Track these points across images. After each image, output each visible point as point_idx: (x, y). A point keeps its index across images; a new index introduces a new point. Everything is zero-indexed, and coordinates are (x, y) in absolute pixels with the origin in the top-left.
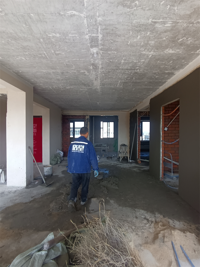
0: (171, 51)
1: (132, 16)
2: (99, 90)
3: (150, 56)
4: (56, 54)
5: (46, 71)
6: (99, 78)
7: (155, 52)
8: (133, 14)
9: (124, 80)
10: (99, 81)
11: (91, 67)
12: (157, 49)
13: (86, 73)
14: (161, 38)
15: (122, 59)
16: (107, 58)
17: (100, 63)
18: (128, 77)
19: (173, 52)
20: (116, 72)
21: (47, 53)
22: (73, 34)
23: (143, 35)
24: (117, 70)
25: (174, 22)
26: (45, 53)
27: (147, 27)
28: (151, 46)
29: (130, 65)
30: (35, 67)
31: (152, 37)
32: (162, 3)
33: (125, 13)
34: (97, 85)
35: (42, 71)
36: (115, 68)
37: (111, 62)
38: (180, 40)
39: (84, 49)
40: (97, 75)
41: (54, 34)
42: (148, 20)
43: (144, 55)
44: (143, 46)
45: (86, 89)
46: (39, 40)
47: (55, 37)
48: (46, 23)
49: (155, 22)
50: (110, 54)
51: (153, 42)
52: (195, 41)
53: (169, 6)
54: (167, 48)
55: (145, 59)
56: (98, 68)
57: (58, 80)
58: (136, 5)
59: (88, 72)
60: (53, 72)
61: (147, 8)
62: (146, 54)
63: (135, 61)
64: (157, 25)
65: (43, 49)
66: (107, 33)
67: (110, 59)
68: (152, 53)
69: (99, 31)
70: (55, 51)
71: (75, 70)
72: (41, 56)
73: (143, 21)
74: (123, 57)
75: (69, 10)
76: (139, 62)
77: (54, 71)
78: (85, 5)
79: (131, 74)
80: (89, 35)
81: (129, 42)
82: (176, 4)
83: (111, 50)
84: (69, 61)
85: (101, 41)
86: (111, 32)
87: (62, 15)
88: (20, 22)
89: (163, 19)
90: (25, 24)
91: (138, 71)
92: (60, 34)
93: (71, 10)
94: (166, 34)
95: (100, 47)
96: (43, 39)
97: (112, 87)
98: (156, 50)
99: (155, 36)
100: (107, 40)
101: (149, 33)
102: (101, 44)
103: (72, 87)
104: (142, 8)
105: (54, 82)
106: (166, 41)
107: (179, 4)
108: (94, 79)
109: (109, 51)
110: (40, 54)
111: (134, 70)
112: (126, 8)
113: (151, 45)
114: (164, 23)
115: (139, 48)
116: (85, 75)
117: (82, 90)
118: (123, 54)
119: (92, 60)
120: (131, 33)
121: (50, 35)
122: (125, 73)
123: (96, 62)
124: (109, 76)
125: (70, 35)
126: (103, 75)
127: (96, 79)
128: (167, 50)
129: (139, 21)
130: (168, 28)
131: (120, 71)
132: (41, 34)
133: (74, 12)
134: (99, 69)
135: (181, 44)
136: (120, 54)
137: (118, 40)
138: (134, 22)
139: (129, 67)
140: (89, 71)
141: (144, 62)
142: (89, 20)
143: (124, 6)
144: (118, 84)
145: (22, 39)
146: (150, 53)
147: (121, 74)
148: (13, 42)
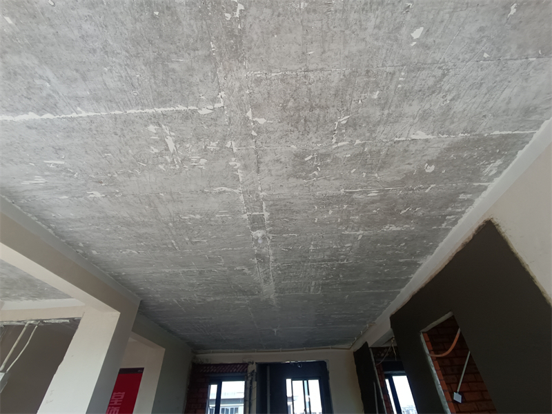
0: (394, 228)
1: (312, 188)
2: (275, 302)
3: (360, 237)
4: (192, 242)
5: (170, 270)
6: (271, 277)
7: (366, 231)
8: (312, 185)
9: (322, 279)
10: (272, 284)
11: (255, 261)
12: (369, 226)
13: (246, 270)
14: (369, 211)
15: (310, 244)
16: (283, 243)
17: (271, 252)
18: (329, 274)
19: (399, 229)
20: (303, 266)
21: (176, 243)
22: (222, 213)
23: (337, 209)
24: (304, 262)
25: (380, 191)
26: (173, 241)
27: (340, 199)
28: (355, 223)
29: (328, 253)
30: (151, 265)
31: (353, 210)
32: (352, 172)
33: (301, 185)
34: (269, 290)
35: (163, 270)
36: (300, 259)
37: (289, 249)
38: (403, 212)
39: (240, 233)
40: (266, 274)
41: (192, 216)
42: (339, 190)
43: (348, 236)
44: (341, 224)
45: (247, 301)
46: (167, 224)
47: (193, 219)
48: (182, 202)
49: (351, 193)
50: (286, 238)
51: (357, 217)
52: (429, 211)
53: (364, 174)
54: (386, 224)
55: (353, 243)
56: (269, 261)
57: (192, 285)
58: (315, 176)
59: (249, 269)
60: (184, 272)
61: (333, 178)
62: (351, 235)
63: (334, 247)
64: (354, 196)
65: (171, 237)
66: (277, 210)
67: (288, 245)
68: (361, 232)
69: (264, 208)
70: (190, 238)
71: (224, 266)
72: (165, 246)
73: (330, 192)
74: (312, 241)
75: (217, 187)
76: (342, 247)
77: (185, 270)
78: (241, 180)
79: (332, 268)
80: (248, 213)
81: (316, 219)
82: (373, 171)
83: (288, 232)
84: (214, 253)
85: (269, 220)
86: (284, 208)
87: (206, 193)
88: (141, 203)
89: (362, 188)
90: (150, 205)
91: (345, 262)
92: (201, 215)
93: (220, 186)
94: (375, 205)
95: (268, 229)
96: (174, 222)
97: (301, 293)
98: (366, 228)
99: (357, 209)
100: (278, 219)
101: (345, 206)
102: (268, 224)
103: (218, 298)
104: (325, 178)
105: (183, 290)
106: (380, 215)
107: (379, 170)
108: (263, 281)
109: (285, 234)
110: (164, 244)
111: (338, 261)
112: (301, 180)
113: (356, 221)
114: (366, 192)
115: (335, 226)
116: (245, 274)
117: (239, 302)
118: (311, 236)
119: (255, 248)
120: (316, 208)
121: (186, 218)
122: (322, 268)
123: (264, 250)
124: (291, 274)
125: (217, 216)
126: (280, 272)
127: (265, 281)
128: (387, 227)
129: (324, 192)
130: (375, 198)
131: (309, 264)
132: (170, 216)
133: (224, 188)
134: (271, 263)
135: (408, 217)
136: (305, 236)
137: (297, 218)
138: (318, 193)
139: (326, 257)
140: (251, 267)
141: (351, 248)
142: (247, 196)
143: (297, 178)
144: (312, 288)
145: (139, 225)
146: (358, 233)
147: (314, 270)
148: (124, 229)
